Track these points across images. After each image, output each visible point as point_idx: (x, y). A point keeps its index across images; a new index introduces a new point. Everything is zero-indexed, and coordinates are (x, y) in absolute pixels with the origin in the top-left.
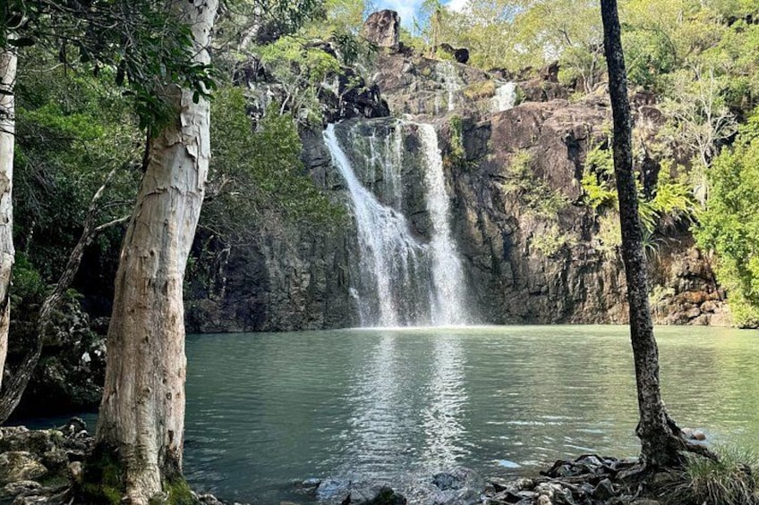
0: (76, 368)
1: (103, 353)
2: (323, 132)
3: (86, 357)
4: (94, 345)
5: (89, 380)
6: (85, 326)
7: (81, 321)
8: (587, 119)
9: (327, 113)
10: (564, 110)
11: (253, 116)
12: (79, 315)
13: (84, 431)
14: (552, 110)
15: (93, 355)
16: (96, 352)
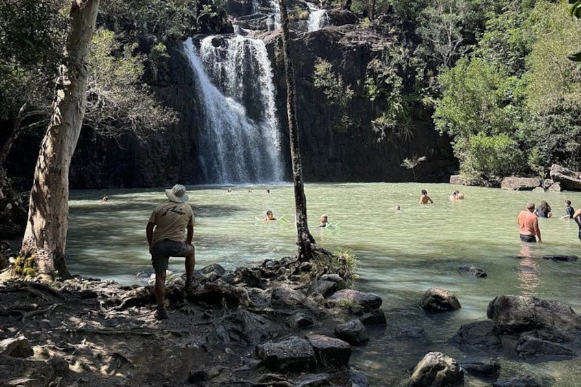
0: (2, 213)
1: (19, 203)
2: (184, 43)
3: (9, 206)
4: (14, 198)
5: (10, 221)
6: (9, 187)
7: (7, 183)
8: (368, 39)
9: (187, 30)
10: (353, 32)
11: (132, 33)
12: (6, 180)
13: (9, 249)
14: (345, 32)
15: (13, 205)
16: (16, 203)
